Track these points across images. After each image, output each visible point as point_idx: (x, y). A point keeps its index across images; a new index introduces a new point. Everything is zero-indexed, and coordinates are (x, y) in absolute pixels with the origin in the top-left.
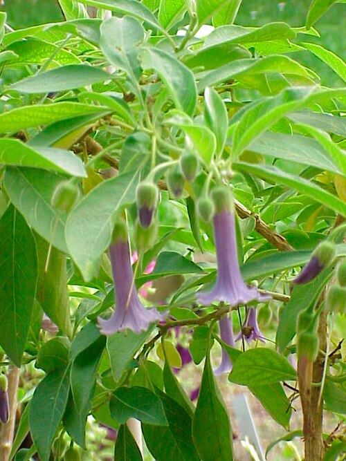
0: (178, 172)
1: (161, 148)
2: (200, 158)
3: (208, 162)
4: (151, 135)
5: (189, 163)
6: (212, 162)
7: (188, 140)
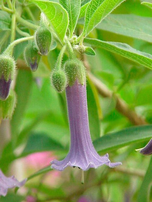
0: (34, 47)
1: (20, 25)
2: (54, 34)
3: (62, 37)
4: (11, 14)
5: (44, 37)
6: (66, 37)
7: (43, 16)
